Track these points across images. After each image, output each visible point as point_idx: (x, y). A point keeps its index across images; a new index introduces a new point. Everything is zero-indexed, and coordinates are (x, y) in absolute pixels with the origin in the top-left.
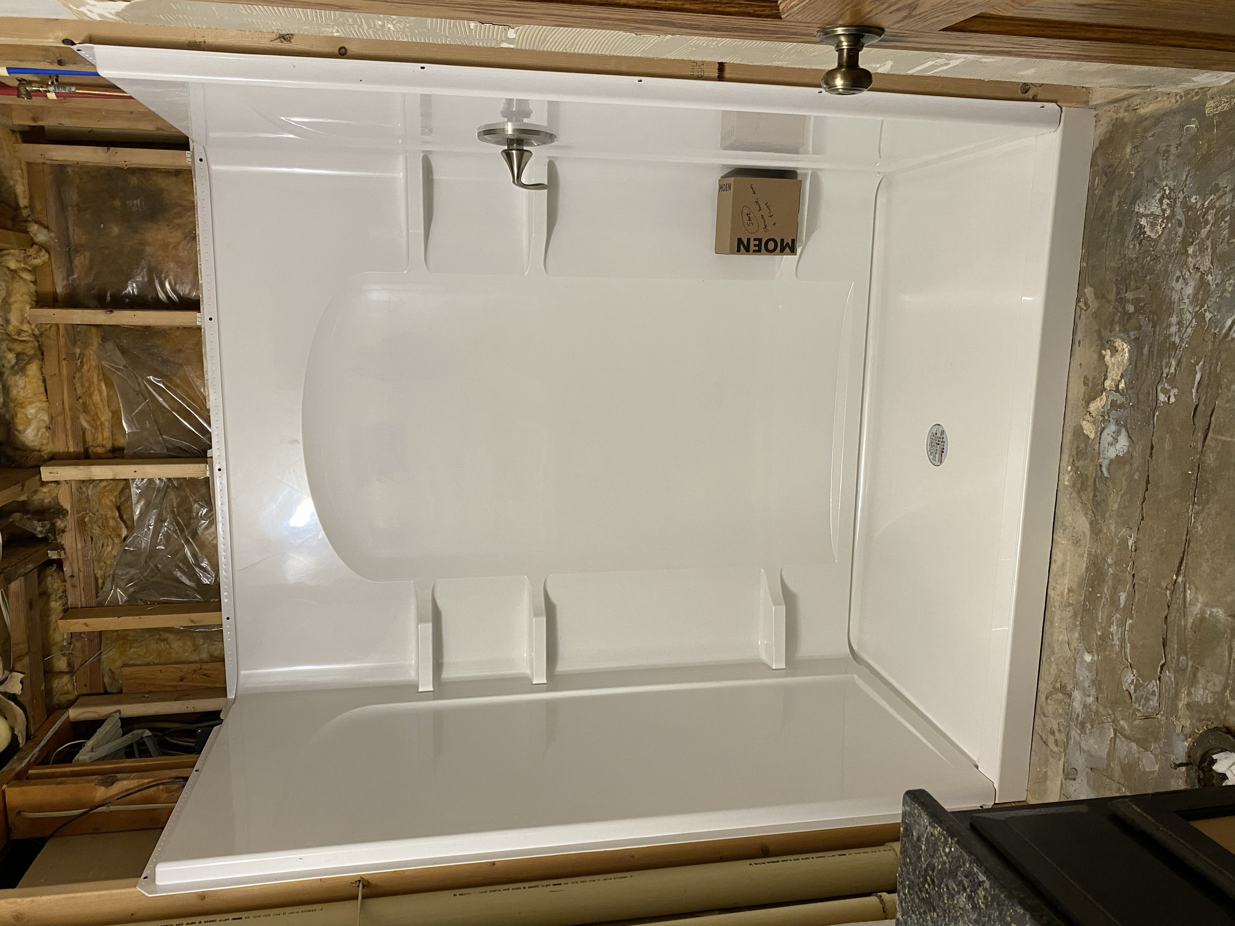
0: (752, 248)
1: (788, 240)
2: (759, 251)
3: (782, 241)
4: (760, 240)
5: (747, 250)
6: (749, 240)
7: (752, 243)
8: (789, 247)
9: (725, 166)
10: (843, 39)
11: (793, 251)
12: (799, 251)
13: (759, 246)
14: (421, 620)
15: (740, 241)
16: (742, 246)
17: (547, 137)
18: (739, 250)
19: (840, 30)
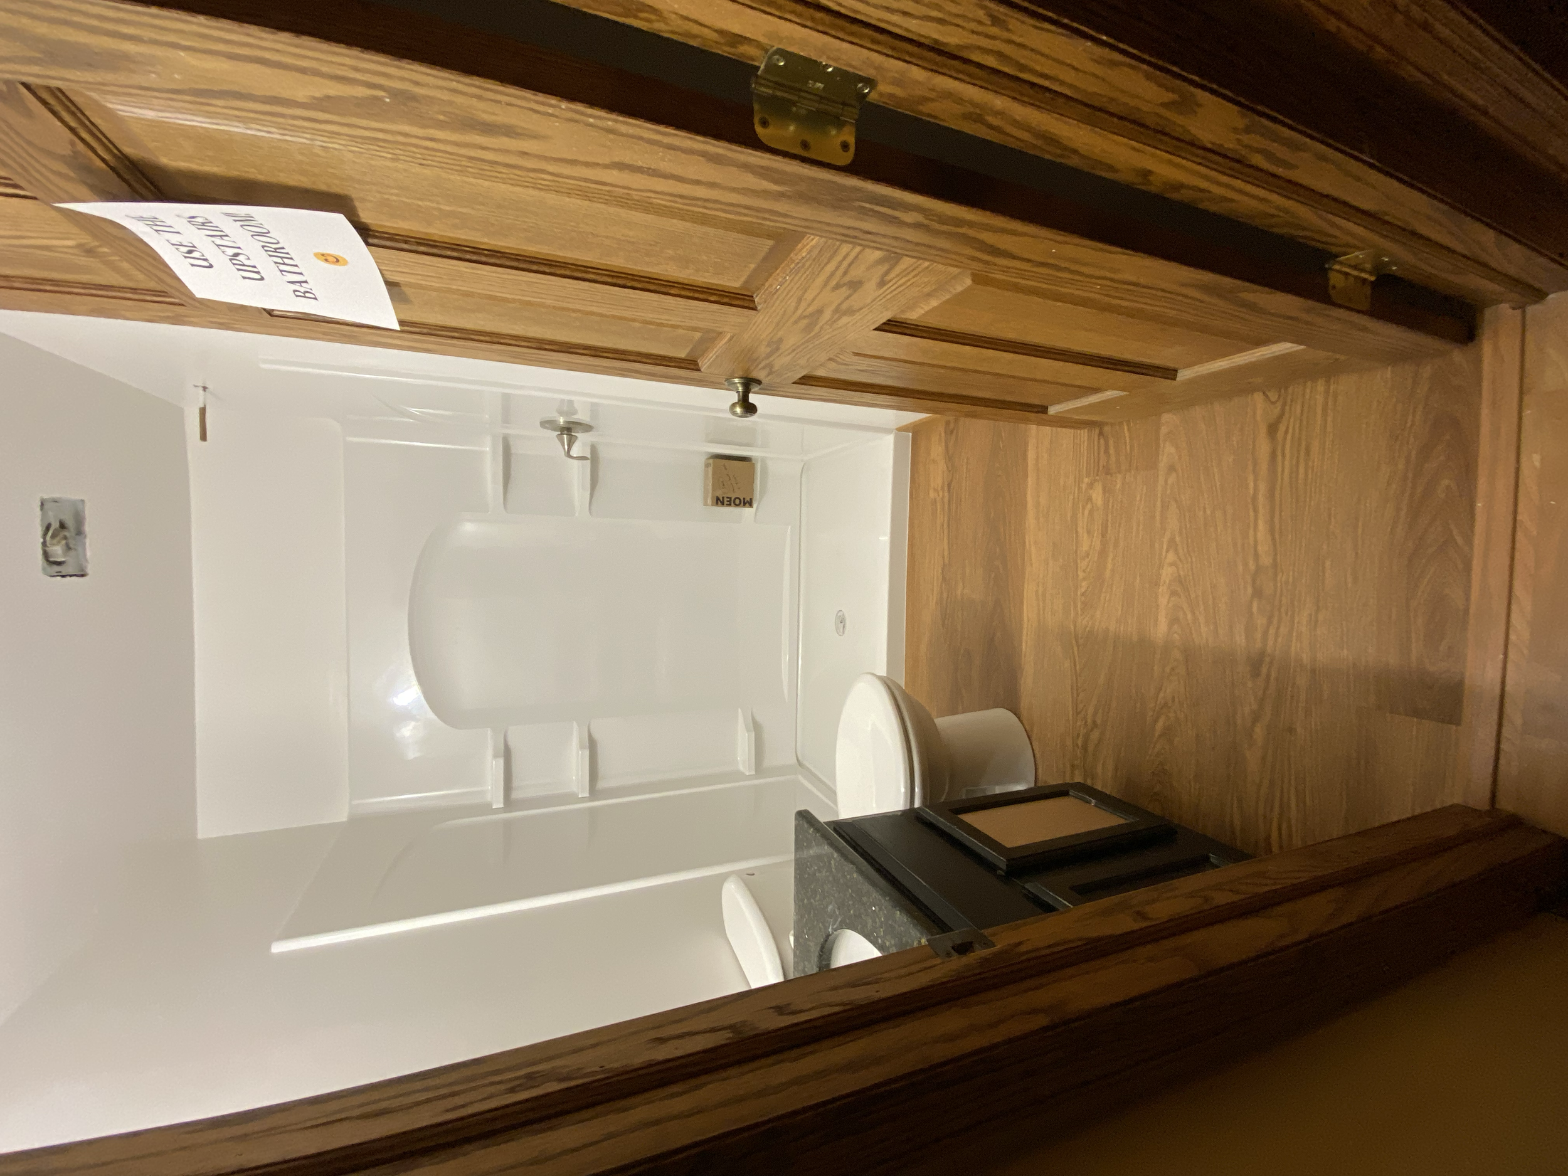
0: (726, 503)
1: (748, 499)
2: (730, 505)
3: (744, 499)
4: (731, 498)
5: (723, 503)
6: (723, 498)
7: (726, 500)
8: (749, 503)
9: (709, 453)
10: (739, 385)
11: (751, 504)
12: (755, 506)
13: (730, 501)
14: (495, 756)
15: (718, 499)
16: (719, 501)
17: (587, 428)
18: (717, 503)
19: (736, 380)
